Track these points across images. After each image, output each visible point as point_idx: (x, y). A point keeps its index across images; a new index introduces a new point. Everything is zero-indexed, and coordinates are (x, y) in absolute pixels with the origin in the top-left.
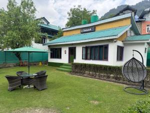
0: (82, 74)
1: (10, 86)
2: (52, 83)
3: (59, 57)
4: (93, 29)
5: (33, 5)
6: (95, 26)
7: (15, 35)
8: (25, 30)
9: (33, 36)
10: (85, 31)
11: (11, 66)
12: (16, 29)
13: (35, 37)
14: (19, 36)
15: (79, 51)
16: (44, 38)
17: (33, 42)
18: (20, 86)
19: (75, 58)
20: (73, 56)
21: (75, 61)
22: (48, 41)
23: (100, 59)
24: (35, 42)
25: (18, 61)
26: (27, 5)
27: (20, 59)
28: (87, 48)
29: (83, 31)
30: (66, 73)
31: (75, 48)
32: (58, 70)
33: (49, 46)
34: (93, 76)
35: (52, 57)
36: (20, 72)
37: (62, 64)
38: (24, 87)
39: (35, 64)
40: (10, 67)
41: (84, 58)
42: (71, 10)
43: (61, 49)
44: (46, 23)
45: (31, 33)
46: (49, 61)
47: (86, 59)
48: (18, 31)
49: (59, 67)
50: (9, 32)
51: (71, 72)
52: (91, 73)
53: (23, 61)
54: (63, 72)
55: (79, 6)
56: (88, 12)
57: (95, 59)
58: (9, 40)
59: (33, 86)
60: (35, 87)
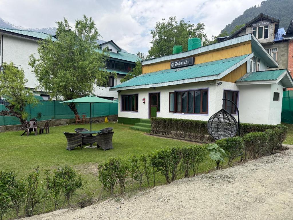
0: (166, 134)
1: (69, 144)
2: (120, 144)
3: (135, 109)
4: (191, 61)
5: (93, 27)
6: (193, 57)
7: (70, 77)
8: (83, 68)
9: (95, 77)
10: (177, 64)
11: (62, 122)
12: (70, 67)
13: (98, 79)
14: (75, 78)
15: (165, 100)
16: (112, 78)
17: (95, 86)
18: (80, 145)
19: (159, 110)
20: (155, 108)
21: (159, 115)
22: (118, 83)
23: (196, 111)
24: (99, 85)
25: (72, 116)
26: (85, 28)
27: (76, 112)
28: (176, 94)
29: (175, 66)
30: (143, 133)
31: (159, 94)
32: (131, 129)
33: (119, 92)
34: (181, 136)
35: (124, 109)
36: (79, 129)
37: (138, 120)
38: (85, 147)
39: (99, 121)
40: (60, 124)
41: (172, 110)
42: (157, 26)
43: (137, 97)
44: (115, 51)
45: (92, 73)
46: (119, 116)
47: (176, 111)
48: (72, 70)
49: (134, 124)
50: (61, 73)
51: (150, 131)
52: (178, 132)
53: (81, 116)
54: (139, 132)
55: (171, 19)
56: (190, 26)
57: (189, 112)
58: (61, 84)
59: (96, 147)
60: (98, 147)
